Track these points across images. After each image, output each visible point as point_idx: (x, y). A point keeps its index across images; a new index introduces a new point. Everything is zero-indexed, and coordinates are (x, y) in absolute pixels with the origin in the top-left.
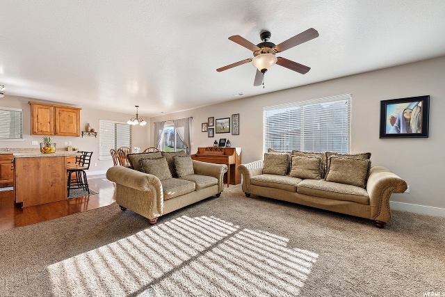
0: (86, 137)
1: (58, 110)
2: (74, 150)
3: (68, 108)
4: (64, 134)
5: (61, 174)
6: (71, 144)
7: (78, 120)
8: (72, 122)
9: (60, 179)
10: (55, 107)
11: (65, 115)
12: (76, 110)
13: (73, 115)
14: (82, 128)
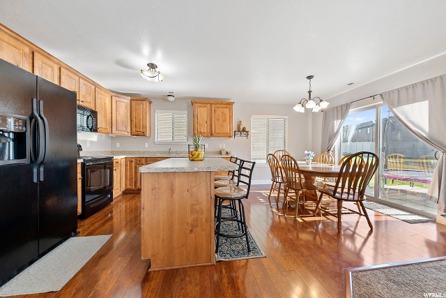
0: (238, 138)
1: (213, 106)
2: (227, 153)
3: (222, 104)
4: (219, 135)
5: (204, 208)
6: (224, 146)
7: (231, 117)
8: (225, 121)
9: (204, 217)
10: (211, 104)
11: (219, 111)
12: (229, 105)
13: (227, 111)
14: (235, 128)
